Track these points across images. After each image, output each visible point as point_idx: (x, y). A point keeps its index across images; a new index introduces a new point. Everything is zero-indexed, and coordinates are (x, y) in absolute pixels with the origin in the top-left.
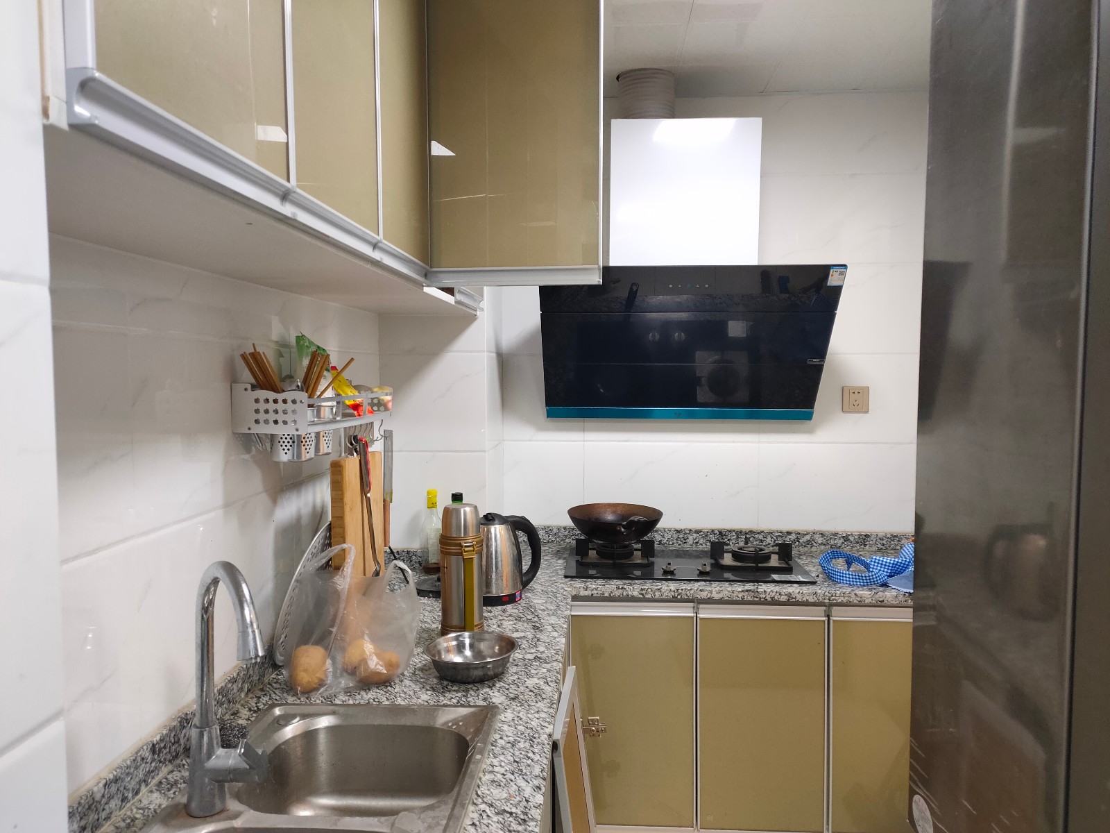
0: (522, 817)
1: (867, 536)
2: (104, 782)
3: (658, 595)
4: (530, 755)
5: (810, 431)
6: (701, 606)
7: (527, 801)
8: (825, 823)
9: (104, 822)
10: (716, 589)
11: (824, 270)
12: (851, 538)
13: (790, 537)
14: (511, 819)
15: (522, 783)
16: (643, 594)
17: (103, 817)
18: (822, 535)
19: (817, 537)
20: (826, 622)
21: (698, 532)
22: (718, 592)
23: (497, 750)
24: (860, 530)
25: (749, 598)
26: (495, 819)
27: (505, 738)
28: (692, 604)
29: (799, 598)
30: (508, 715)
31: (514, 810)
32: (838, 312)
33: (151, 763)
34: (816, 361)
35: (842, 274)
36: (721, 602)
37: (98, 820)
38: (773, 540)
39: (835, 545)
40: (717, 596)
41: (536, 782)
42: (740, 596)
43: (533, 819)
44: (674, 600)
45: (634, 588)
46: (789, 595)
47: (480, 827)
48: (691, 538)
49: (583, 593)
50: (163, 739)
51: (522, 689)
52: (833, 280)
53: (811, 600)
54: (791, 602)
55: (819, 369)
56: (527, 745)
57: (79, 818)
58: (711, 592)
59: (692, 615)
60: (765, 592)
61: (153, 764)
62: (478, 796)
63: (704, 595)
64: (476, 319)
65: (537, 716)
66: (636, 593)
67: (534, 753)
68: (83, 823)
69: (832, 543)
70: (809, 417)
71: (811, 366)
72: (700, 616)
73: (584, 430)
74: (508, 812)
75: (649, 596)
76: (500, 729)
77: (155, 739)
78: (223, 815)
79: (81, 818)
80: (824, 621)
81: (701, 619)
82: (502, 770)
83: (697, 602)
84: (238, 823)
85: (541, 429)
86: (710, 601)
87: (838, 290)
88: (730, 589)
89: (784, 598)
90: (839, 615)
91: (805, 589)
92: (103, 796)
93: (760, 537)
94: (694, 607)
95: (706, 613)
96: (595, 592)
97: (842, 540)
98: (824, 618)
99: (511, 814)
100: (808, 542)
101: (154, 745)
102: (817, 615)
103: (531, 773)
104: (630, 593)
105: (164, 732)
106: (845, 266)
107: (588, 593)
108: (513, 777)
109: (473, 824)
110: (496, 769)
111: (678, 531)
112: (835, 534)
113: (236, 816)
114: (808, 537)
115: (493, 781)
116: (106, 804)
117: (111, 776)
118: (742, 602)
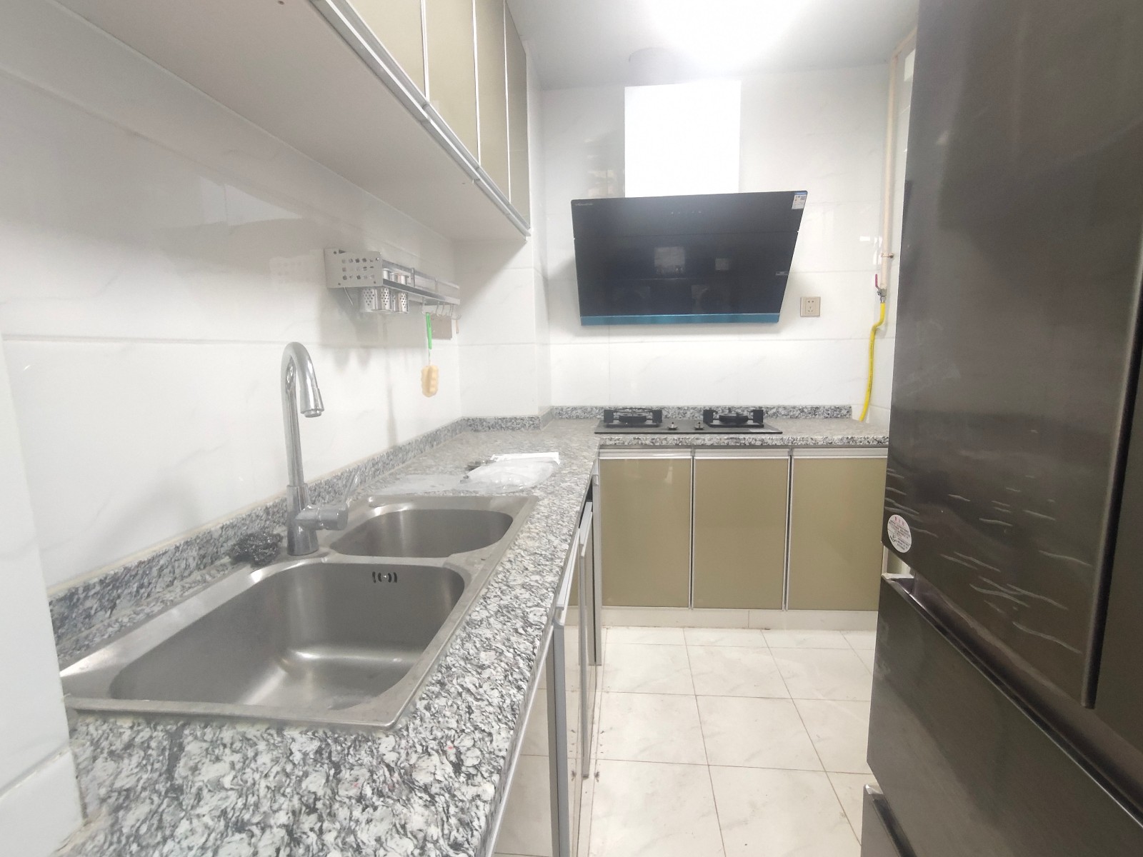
0: (550, 556)
1: (817, 408)
2: (221, 525)
3: (664, 443)
4: (561, 522)
5: (777, 332)
6: (697, 450)
7: (555, 548)
8: (783, 602)
9: (223, 556)
10: (707, 439)
11: (790, 195)
12: (805, 410)
14: (541, 558)
15: (552, 538)
16: (653, 443)
17: (222, 552)
18: (785, 408)
19: (780, 410)
20: (789, 461)
21: (694, 408)
22: (710, 440)
23: (533, 520)
24: (812, 404)
25: (733, 444)
26: (528, 558)
27: (541, 514)
28: (690, 450)
29: (770, 442)
30: (546, 502)
31: (544, 553)
32: (800, 232)
33: (266, 521)
34: (782, 273)
35: (804, 199)
36: (712, 447)
37: (217, 552)
38: (749, 411)
39: (794, 415)
40: (709, 443)
41: (563, 537)
42: (726, 442)
43: (559, 558)
44: (677, 446)
45: (647, 439)
46: (762, 440)
47: (515, 563)
48: (688, 413)
49: (609, 443)
50: (276, 506)
51: (557, 488)
52: (796, 205)
53: (778, 444)
54: (764, 446)
55: (785, 279)
56: (559, 517)
57: (197, 548)
58: (704, 440)
59: (690, 457)
60: (744, 439)
61: (268, 522)
62: (516, 545)
63: (699, 442)
64: (525, 243)
65: (568, 502)
66: (648, 442)
67: (563, 522)
68: (202, 552)
69: (792, 414)
70: (776, 320)
71: (779, 276)
72: (696, 458)
73: (609, 335)
74: (538, 554)
75: (658, 444)
76: (538, 509)
77: (268, 504)
78: (315, 554)
79: (200, 548)
80: (788, 459)
81: (697, 460)
82: (537, 531)
83: (693, 447)
84: (325, 560)
85: (577, 335)
86: (703, 446)
87: (800, 212)
88: (718, 437)
89: (758, 443)
90: (799, 455)
91: (774, 437)
92: (221, 536)
94: (691, 452)
95: (700, 456)
96: (618, 442)
97: (799, 412)
98: (788, 457)
99: (541, 555)
100: (774, 414)
101: (267, 508)
102: (782, 455)
103: (560, 532)
104: (643, 442)
105: (277, 501)
106: (806, 192)
107: (612, 442)
108: (545, 535)
109: (510, 561)
110: (532, 530)
111: (679, 408)
112: (794, 408)
113: (324, 555)
114: (774, 410)
115: (529, 537)
116: (224, 542)
117: (228, 523)
118: (728, 447)
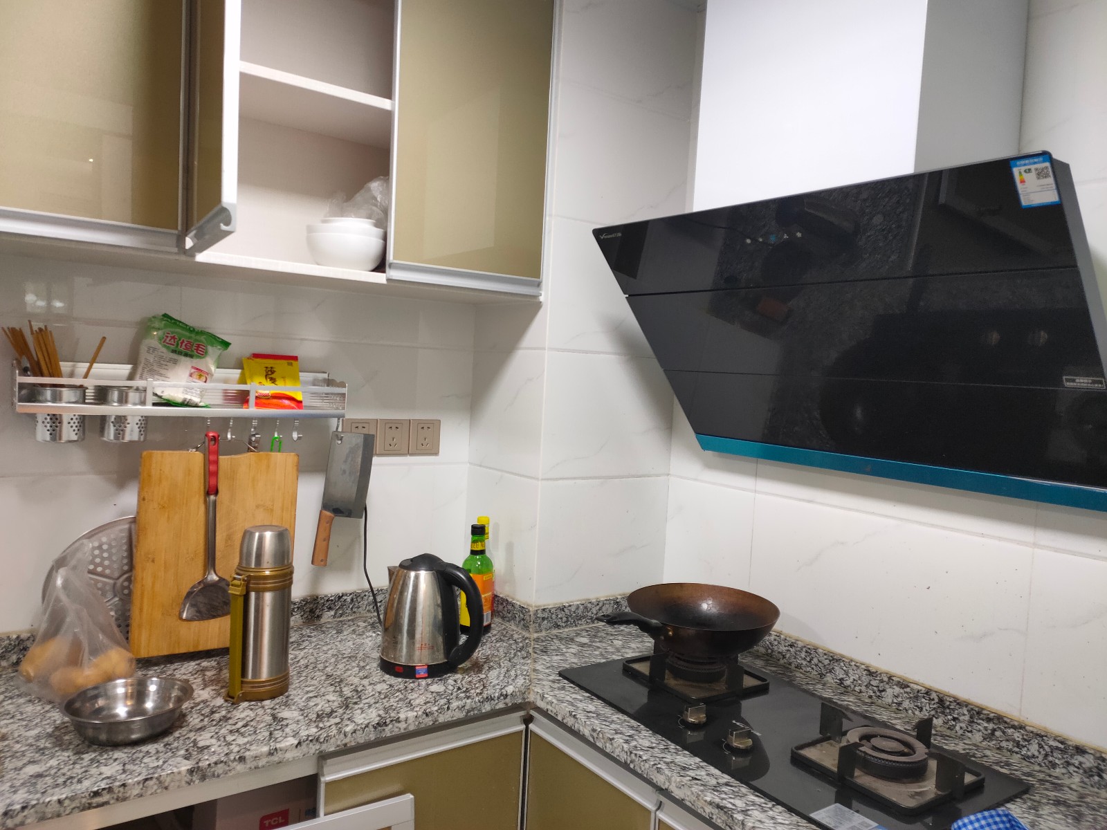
3: (609, 747)
13: (1080, 758)
16: (593, 737)
38: (1043, 752)
40: (676, 792)
44: (628, 768)
59: (652, 807)
63: (661, 780)
73: (756, 475)
75: (600, 745)
86: (670, 796)
93: (1017, 736)
96: (550, 708)
104: (581, 728)
107: (543, 705)
111: (871, 673)
